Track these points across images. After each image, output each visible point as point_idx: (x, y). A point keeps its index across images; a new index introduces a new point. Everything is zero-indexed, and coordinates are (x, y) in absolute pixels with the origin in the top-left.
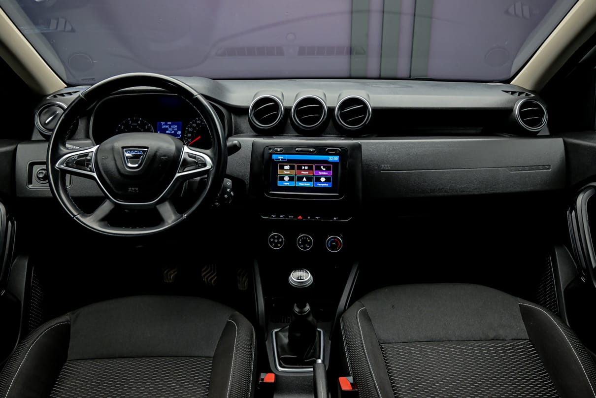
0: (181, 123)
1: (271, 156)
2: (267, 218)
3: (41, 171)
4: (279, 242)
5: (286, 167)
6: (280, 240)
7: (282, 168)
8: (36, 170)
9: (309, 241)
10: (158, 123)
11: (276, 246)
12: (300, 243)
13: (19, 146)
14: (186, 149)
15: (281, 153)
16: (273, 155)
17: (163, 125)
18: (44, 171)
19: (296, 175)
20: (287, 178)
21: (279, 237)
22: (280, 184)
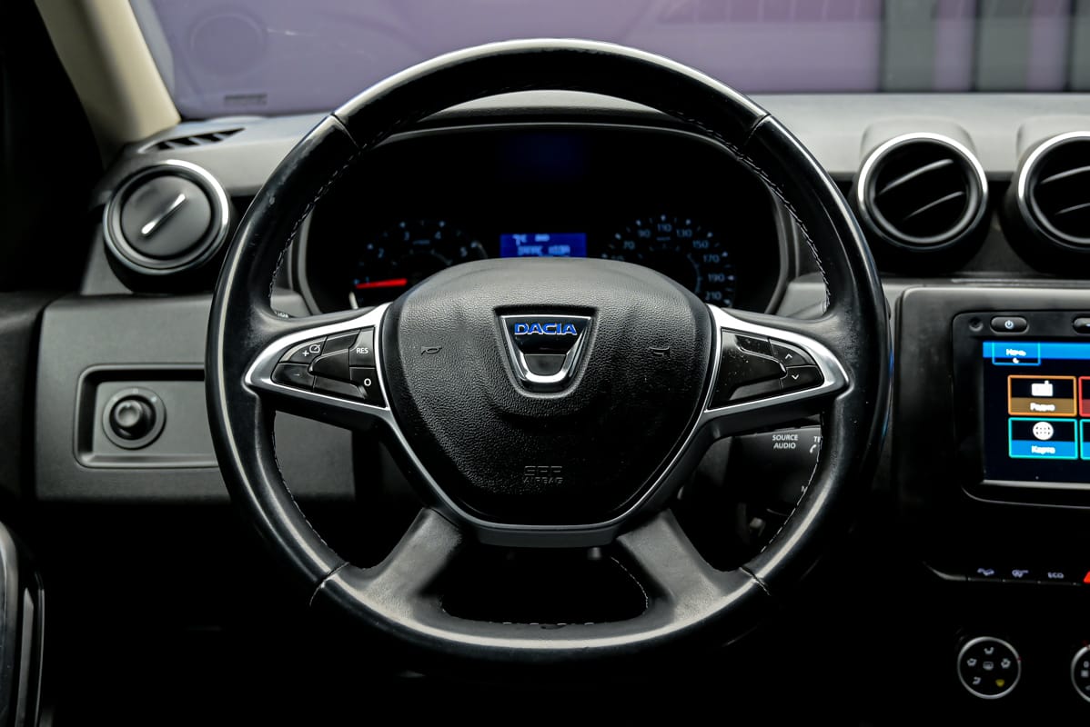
0: (582, 236)
1: (980, 350)
2: (962, 578)
3: (127, 404)
4: (999, 671)
5: (1037, 389)
6: (1006, 664)
7: (1023, 390)
8: (108, 399)
10: (503, 238)
11: (988, 687)
13: (50, 315)
14: (722, 317)
15: (1016, 337)
16: (986, 345)
17: (522, 244)
18: (137, 405)
19: (1078, 417)
20: (1043, 430)
21: (1002, 653)
22: (1015, 450)
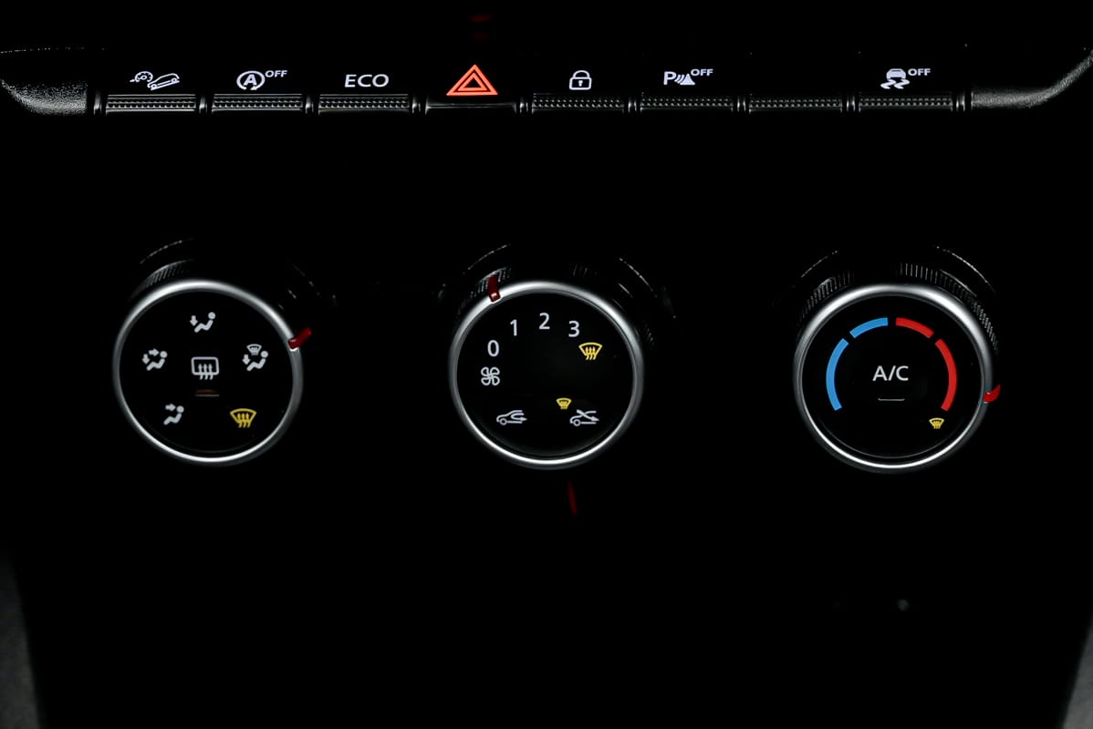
6: (255, 358)
9: (591, 352)
12: (490, 376)
21: (241, 325)
